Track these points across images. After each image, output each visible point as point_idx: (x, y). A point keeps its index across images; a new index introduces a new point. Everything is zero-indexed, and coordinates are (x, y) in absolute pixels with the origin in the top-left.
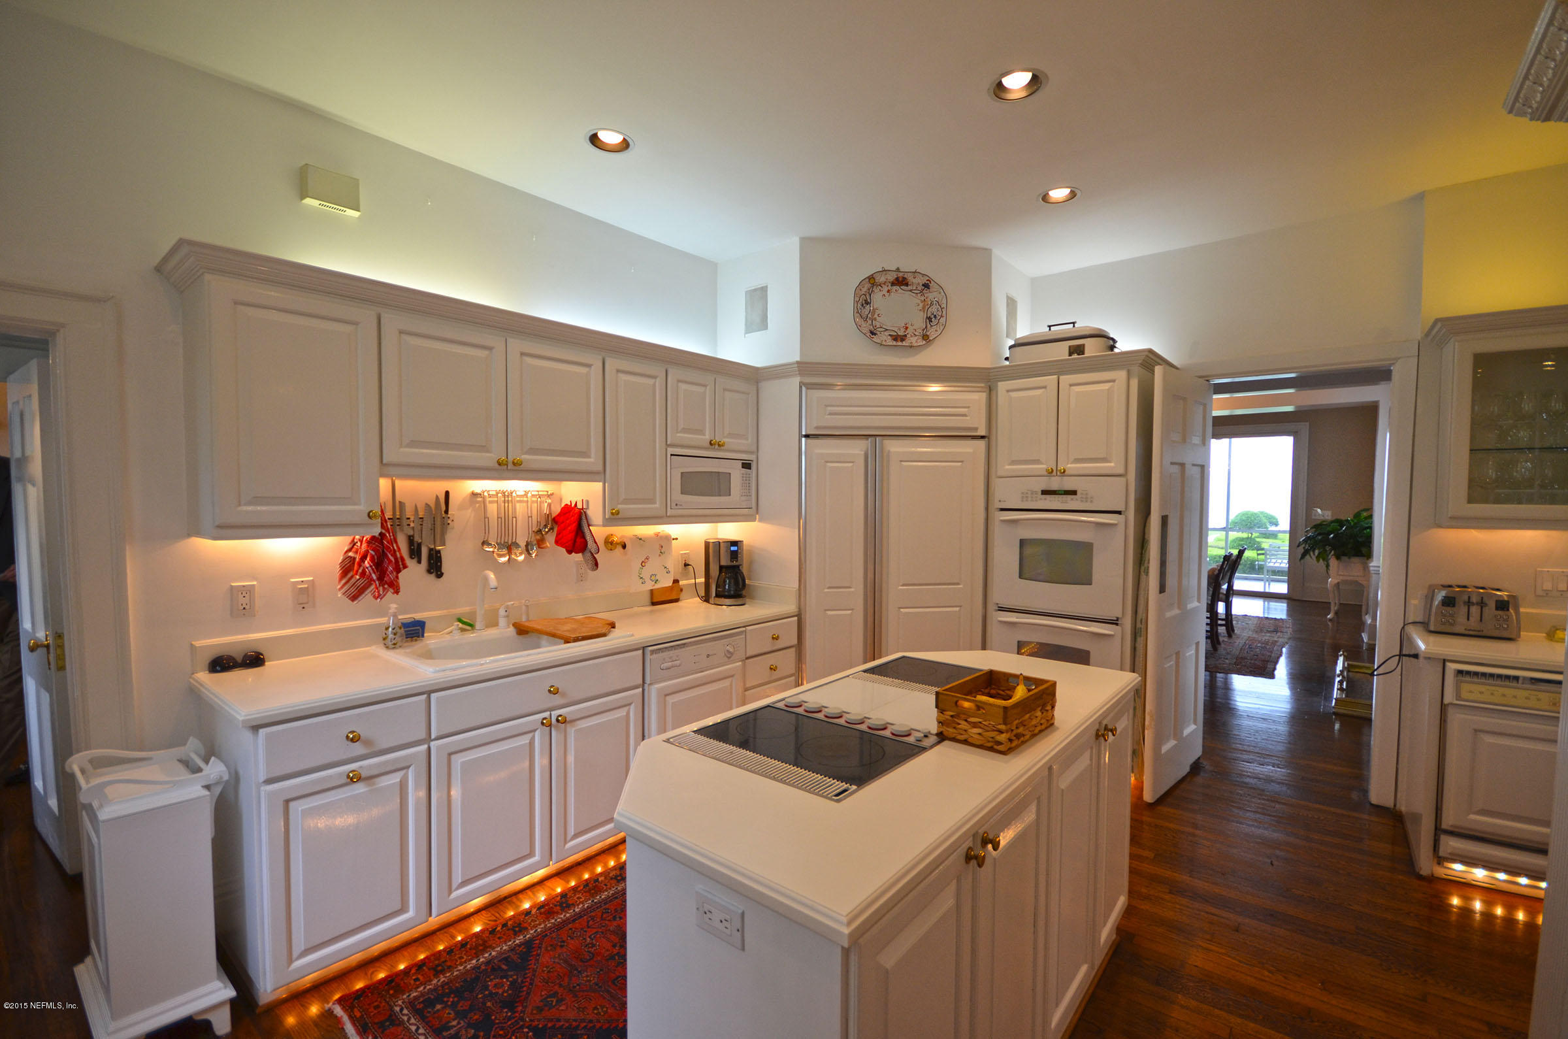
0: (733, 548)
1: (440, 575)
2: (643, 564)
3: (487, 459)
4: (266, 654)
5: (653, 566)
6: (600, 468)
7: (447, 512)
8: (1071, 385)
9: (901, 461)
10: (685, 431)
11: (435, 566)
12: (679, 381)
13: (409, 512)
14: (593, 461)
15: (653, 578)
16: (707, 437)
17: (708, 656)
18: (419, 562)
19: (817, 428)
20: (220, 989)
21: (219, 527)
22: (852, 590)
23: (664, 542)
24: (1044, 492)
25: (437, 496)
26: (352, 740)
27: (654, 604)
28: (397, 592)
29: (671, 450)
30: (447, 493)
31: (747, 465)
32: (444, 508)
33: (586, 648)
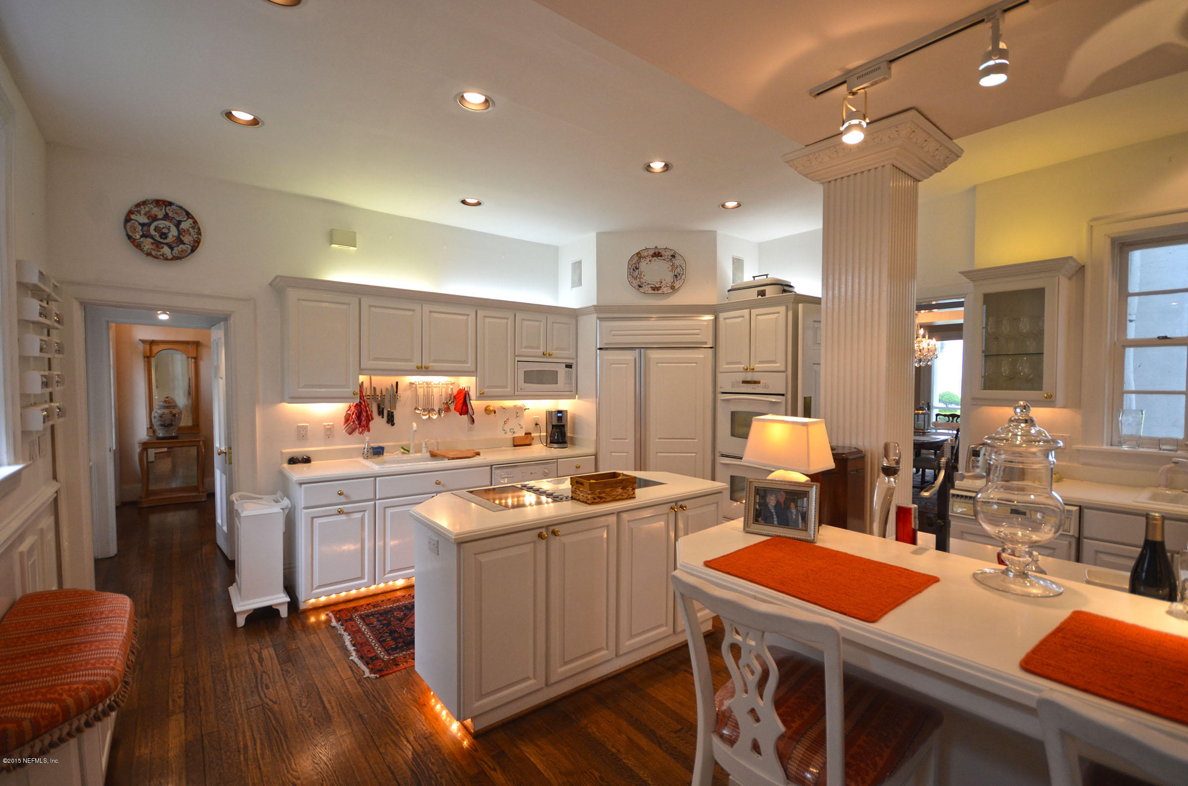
0: (559, 415)
1: (393, 424)
2: (505, 422)
3: (413, 365)
4: (312, 458)
5: (512, 424)
6: (473, 369)
7: (397, 392)
8: (757, 315)
9: (657, 363)
10: (526, 347)
11: (391, 420)
12: (523, 320)
13: (378, 393)
14: (470, 365)
15: (512, 430)
16: (542, 351)
17: (531, 473)
18: (383, 417)
19: (606, 344)
20: (284, 597)
21: (291, 398)
22: (627, 441)
23: (518, 412)
24: (745, 382)
25: (392, 385)
26: (340, 494)
27: (515, 446)
28: (369, 431)
29: (517, 359)
30: (397, 383)
31: (569, 366)
32: (395, 391)
33: (458, 463)
